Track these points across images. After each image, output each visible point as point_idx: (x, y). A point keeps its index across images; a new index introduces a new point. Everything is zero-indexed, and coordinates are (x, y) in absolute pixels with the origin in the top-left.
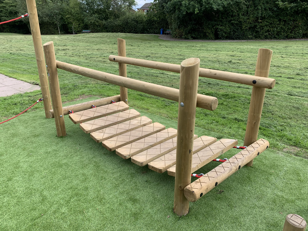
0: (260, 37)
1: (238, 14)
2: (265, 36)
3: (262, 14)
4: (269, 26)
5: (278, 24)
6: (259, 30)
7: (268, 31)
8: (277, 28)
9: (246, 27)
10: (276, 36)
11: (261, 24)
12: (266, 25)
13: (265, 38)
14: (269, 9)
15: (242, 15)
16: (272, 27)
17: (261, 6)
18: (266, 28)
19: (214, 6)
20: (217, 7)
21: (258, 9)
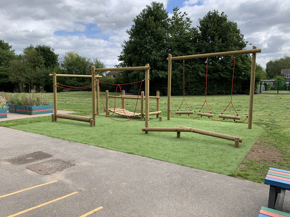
0: (191, 94)
1: (176, 81)
2: (194, 93)
3: (190, 80)
4: (196, 88)
5: (201, 86)
6: (190, 89)
7: (195, 90)
8: (201, 89)
9: (182, 88)
10: (201, 94)
11: (190, 86)
12: (194, 87)
13: (195, 95)
14: (194, 77)
15: (178, 81)
16: (198, 88)
17: (189, 76)
18: (194, 89)
19: (160, 76)
20: (162, 76)
21: (187, 77)
